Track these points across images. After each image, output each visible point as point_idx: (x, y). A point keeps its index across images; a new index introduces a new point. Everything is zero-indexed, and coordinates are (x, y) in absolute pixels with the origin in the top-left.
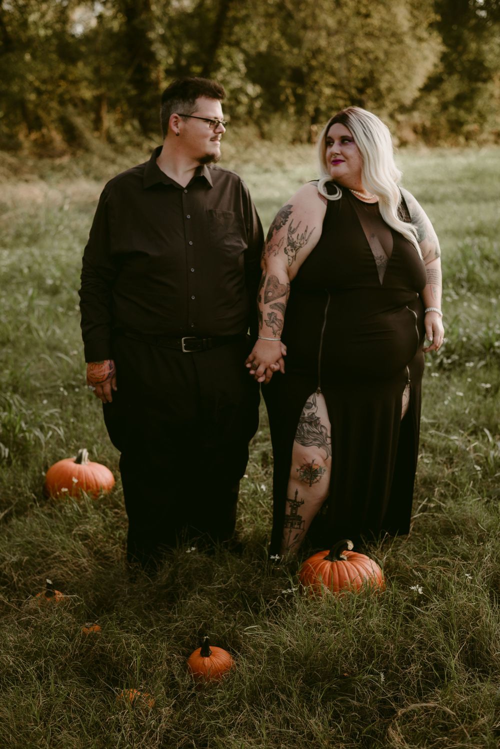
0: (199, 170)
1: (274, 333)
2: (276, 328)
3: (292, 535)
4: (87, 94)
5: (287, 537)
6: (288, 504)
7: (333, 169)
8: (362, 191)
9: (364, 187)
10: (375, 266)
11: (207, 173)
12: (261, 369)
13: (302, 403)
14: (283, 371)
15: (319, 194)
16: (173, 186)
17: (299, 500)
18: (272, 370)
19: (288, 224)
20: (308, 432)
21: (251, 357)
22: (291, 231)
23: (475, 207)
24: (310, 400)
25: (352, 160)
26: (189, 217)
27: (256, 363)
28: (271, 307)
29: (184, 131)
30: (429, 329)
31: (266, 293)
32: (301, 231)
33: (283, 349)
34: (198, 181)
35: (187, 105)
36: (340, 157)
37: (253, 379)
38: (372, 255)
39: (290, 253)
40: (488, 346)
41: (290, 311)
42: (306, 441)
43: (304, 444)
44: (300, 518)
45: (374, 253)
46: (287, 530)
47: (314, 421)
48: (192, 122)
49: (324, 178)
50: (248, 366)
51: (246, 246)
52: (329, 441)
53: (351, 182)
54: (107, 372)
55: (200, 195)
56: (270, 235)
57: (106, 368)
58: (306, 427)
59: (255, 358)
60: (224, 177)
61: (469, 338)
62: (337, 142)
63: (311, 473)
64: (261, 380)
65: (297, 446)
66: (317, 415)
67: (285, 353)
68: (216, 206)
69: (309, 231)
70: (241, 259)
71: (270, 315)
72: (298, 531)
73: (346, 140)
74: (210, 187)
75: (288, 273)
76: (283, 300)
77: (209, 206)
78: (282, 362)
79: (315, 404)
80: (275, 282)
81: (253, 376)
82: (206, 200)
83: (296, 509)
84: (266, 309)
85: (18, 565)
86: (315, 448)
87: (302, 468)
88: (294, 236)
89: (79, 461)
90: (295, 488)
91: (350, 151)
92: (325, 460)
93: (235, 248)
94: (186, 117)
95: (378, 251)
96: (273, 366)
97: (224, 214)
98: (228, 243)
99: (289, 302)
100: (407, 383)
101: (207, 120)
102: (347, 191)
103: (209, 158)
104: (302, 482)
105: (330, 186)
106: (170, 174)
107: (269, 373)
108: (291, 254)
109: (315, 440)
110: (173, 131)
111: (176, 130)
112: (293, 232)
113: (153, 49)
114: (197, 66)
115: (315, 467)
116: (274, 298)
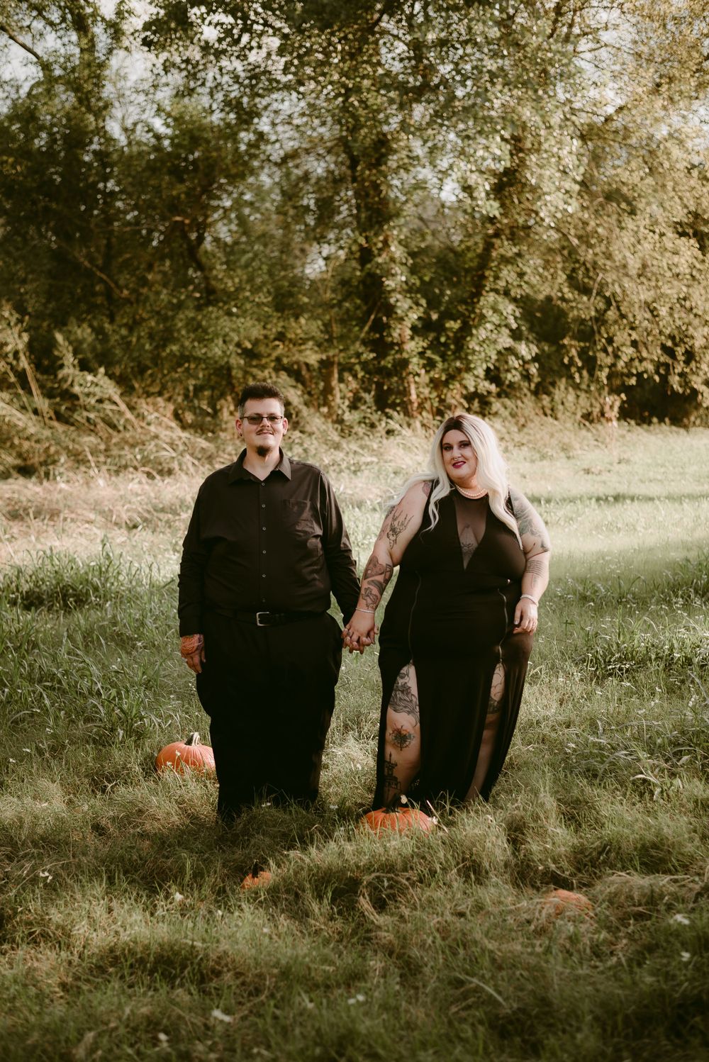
1: (367, 606)
2: (369, 601)
3: (390, 795)
4: (313, 357)
5: (386, 796)
6: (385, 765)
7: (456, 471)
16: (251, 480)
17: (393, 762)
20: (400, 699)
24: (404, 670)
25: (471, 461)
26: (264, 506)
28: (369, 583)
30: (518, 614)
31: (366, 570)
32: (401, 519)
36: (462, 460)
42: (398, 708)
43: (396, 711)
44: (396, 779)
46: (386, 789)
47: (406, 690)
52: (417, 709)
54: (196, 644)
55: (277, 488)
57: (195, 641)
58: (399, 695)
60: (303, 471)
62: (456, 447)
63: (401, 738)
65: (391, 712)
66: (409, 685)
68: (292, 496)
69: (408, 518)
71: (366, 589)
72: (396, 791)
73: (463, 444)
74: (288, 480)
75: (391, 555)
76: (381, 578)
77: (285, 497)
79: (407, 675)
82: (282, 491)
83: (391, 770)
84: (364, 585)
86: (404, 715)
87: (395, 732)
88: (396, 523)
89: (190, 742)
90: (390, 751)
92: (413, 727)
95: (468, 540)
97: (298, 504)
100: (500, 662)
104: (394, 745)
108: (393, 538)
109: (405, 707)
112: (395, 519)
113: (392, 301)
114: (455, 320)
115: (404, 733)
116: (372, 576)
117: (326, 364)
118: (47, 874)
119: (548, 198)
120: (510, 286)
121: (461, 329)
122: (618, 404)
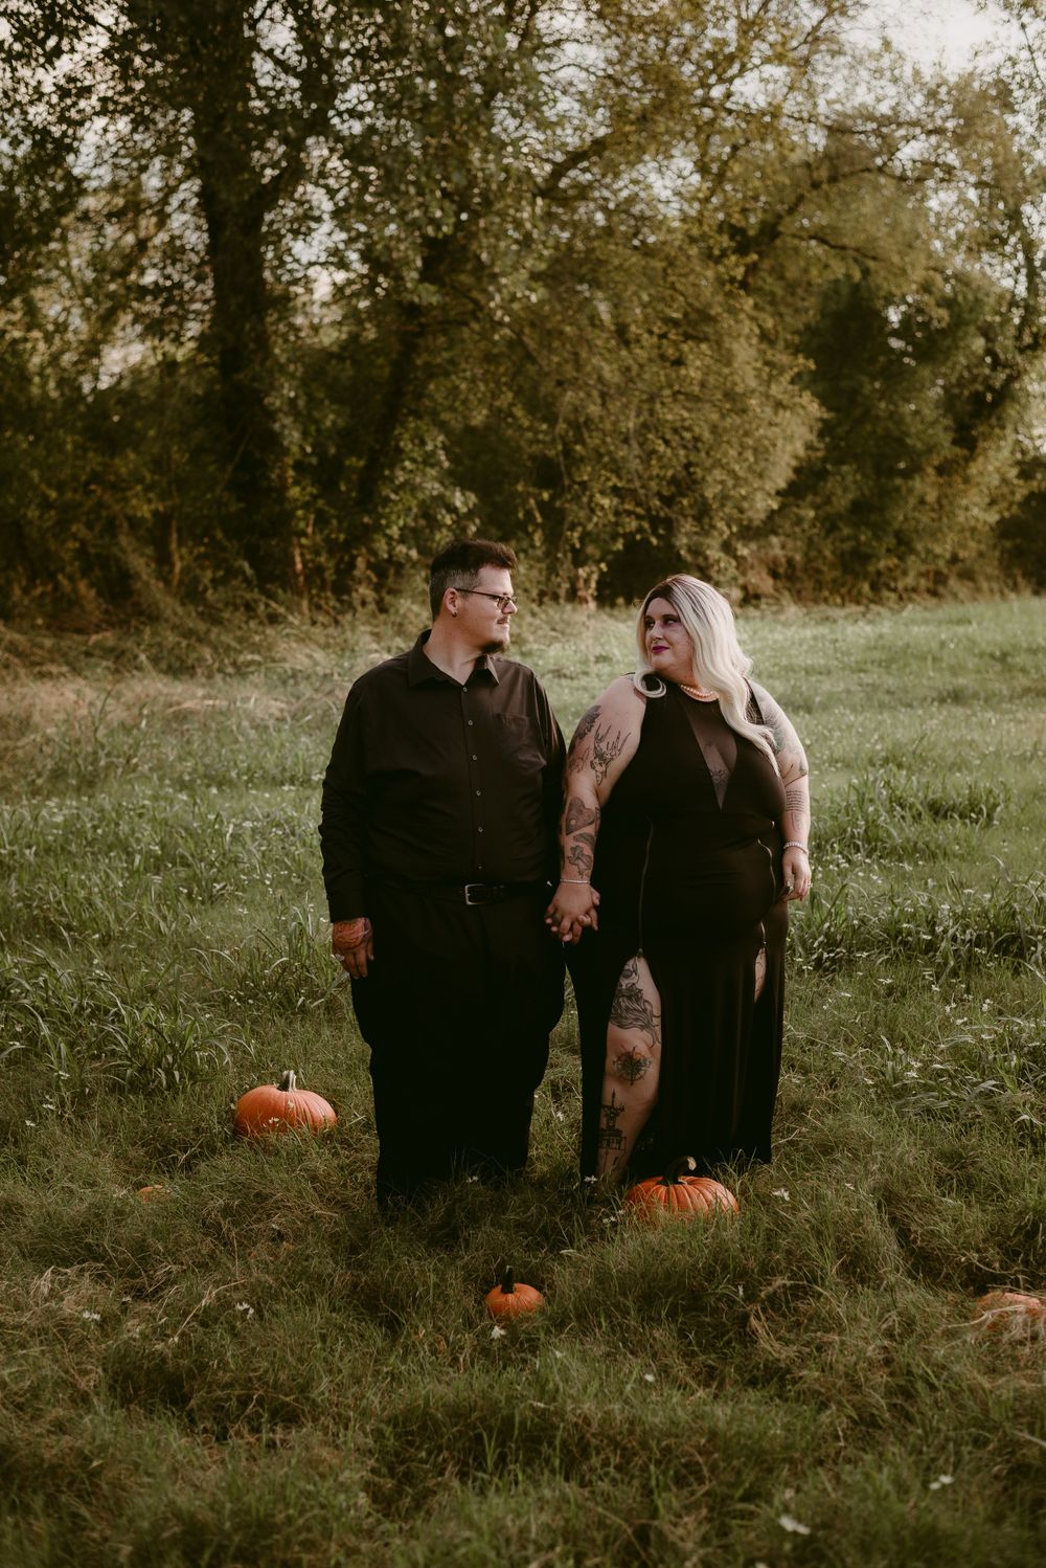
0: (480, 662)
1: (580, 873)
2: (582, 866)
3: (611, 1159)
5: (602, 1162)
6: (603, 1112)
7: (655, 658)
8: (694, 686)
9: (698, 679)
10: (712, 784)
11: (491, 666)
12: (566, 923)
13: (618, 971)
14: (596, 927)
15: (637, 691)
16: (448, 683)
17: (617, 1105)
18: (581, 923)
19: (594, 730)
20: (627, 1009)
21: (551, 909)
22: (598, 739)
23: (886, 716)
24: (629, 966)
25: (678, 647)
26: (470, 723)
27: (558, 916)
28: (576, 839)
29: (464, 610)
30: (788, 871)
31: (568, 821)
32: (611, 738)
33: (596, 897)
34: (480, 676)
35: (467, 576)
36: (663, 643)
37: (557, 937)
38: (708, 770)
39: (598, 768)
40: (893, 933)
41: (601, 844)
42: (624, 1022)
43: (621, 1026)
44: (619, 1132)
45: (710, 766)
46: (603, 1151)
47: (635, 995)
48: (474, 598)
49: (641, 670)
50: (549, 921)
51: (544, 762)
52: (656, 1021)
53: (680, 674)
54: (361, 934)
55: (484, 695)
56: (573, 746)
57: (359, 928)
58: (624, 1003)
59: (556, 909)
60: (512, 671)
61: (863, 921)
62: (658, 622)
63: (631, 1065)
64: (567, 938)
65: (613, 1029)
66: (639, 986)
67: (597, 902)
68: (505, 709)
69: (622, 737)
70: (540, 777)
71: (574, 849)
72: (618, 1153)
73: (670, 620)
74: (496, 684)
75: (597, 795)
76: (590, 830)
77: (497, 710)
78: (593, 913)
79: (635, 972)
80: (580, 806)
81: (556, 934)
82: (491, 701)
83: (613, 1119)
84: (569, 842)
85: (226, 1211)
86: (636, 1031)
87: (619, 1058)
88: (603, 745)
89: (284, 1086)
90: (613, 1089)
91: (676, 634)
92: (650, 1048)
93: (532, 764)
94: (466, 592)
95: (716, 764)
96: (582, 917)
97: (516, 720)
98: (523, 758)
99: (600, 832)
100: (762, 946)
101: (494, 597)
102: (674, 687)
103: (496, 646)
104: (621, 1079)
105: (651, 680)
106: (442, 668)
107: (578, 929)
108: (600, 769)
109: (637, 1020)
110: (447, 610)
111: (452, 609)
112: (601, 740)
113: (277, 426)
114: (359, 458)
115: (637, 1057)
116: (580, 828)
117: (163, 520)
118: (246, 1306)
119: (504, 281)
120: (439, 408)
121: (367, 467)
122: (595, 577)
